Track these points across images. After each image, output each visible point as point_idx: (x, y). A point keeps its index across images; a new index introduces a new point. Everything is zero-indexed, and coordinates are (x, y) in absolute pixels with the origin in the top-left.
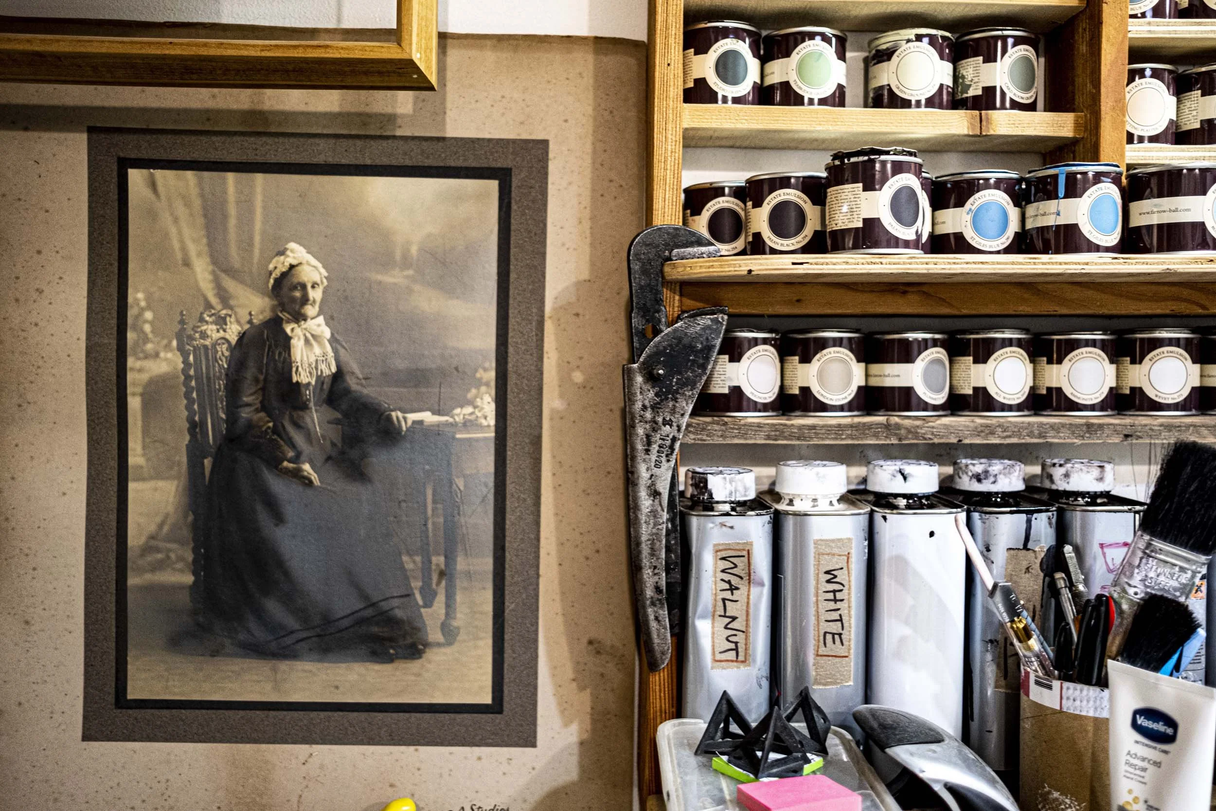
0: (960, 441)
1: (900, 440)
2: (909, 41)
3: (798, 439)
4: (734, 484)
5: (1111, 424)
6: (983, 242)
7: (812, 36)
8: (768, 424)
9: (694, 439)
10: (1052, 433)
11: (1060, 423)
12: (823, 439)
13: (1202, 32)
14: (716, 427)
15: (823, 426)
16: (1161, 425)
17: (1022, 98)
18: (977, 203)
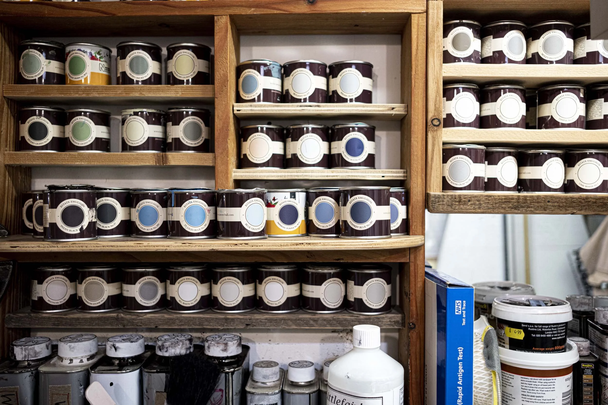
0: (156, 327)
1: (124, 326)
2: (131, 115)
3: (70, 325)
4: (27, 351)
5: (239, 319)
6: (144, 227)
7: (79, 114)
8: (54, 318)
9: (15, 326)
10: (206, 323)
11: (210, 318)
12: (83, 325)
13: (279, 110)
14: (27, 320)
15: (83, 319)
16: (266, 319)
17: (191, 144)
18: (141, 207)
